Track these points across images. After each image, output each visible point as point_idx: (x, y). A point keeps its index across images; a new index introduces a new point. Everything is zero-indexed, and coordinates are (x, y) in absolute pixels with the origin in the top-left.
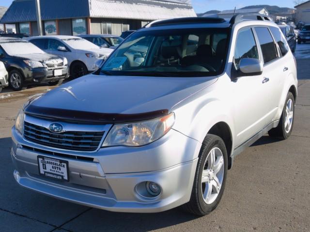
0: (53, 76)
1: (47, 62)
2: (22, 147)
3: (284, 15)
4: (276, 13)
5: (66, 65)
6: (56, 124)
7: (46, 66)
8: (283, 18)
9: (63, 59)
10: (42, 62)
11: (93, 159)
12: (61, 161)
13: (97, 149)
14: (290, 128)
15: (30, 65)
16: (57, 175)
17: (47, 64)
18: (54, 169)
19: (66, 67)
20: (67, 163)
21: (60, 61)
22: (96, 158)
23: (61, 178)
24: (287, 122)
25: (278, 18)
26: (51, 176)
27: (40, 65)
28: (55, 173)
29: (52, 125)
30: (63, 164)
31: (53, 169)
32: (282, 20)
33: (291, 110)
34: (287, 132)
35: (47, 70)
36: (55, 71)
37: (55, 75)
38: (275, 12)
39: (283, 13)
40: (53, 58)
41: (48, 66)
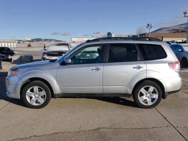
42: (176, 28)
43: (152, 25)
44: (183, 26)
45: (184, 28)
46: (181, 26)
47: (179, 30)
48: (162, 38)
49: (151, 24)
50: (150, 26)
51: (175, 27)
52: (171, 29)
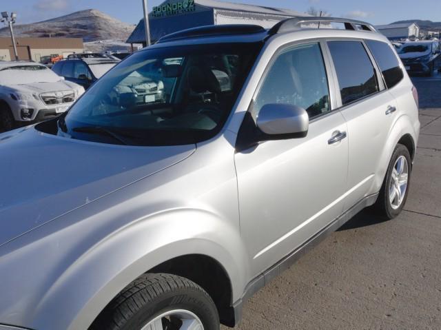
0: (144, 102)
1: (137, 87)
3: (436, 30)
4: (429, 29)
5: (161, 90)
7: (135, 91)
8: (435, 33)
9: (157, 83)
10: (131, 87)
14: (400, 201)
15: (117, 90)
17: (137, 90)
19: (160, 92)
21: (153, 85)
24: (396, 192)
25: (430, 33)
27: (129, 90)
32: (434, 36)
33: (404, 172)
34: (395, 207)
35: (136, 96)
36: (146, 97)
37: (146, 101)
38: (428, 27)
39: (436, 28)
40: (145, 82)
41: (139, 92)
42: (42, 27)
43: (14, 15)
44: (55, 24)
45: (59, 27)
46: (51, 24)
47: (50, 32)
48: (28, 48)
49: (12, 14)
50: (9, 18)
51: (39, 25)
52: (31, 30)
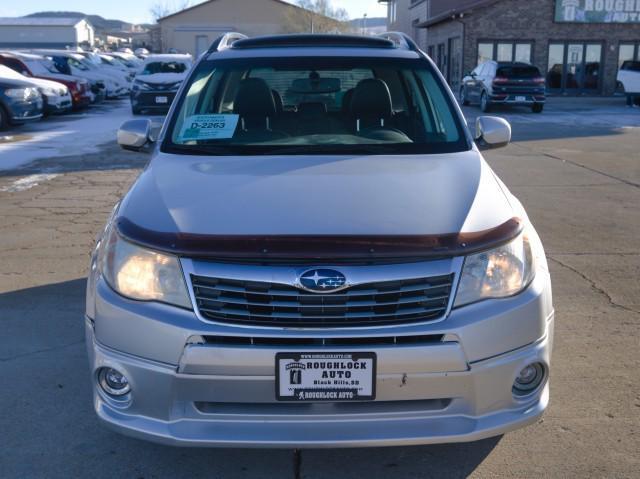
2: (201, 340)
6: (321, 273)
8: (124, 40)
11: (441, 336)
12: (356, 356)
13: (447, 313)
16: (338, 391)
18: (329, 379)
20: (373, 356)
22: (449, 334)
23: (351, 395)
26: (321, 395)
28: (333, 386)
29: (311, 273)
30: (360, 361)
31: (324, 380)
32: (122, 45)
